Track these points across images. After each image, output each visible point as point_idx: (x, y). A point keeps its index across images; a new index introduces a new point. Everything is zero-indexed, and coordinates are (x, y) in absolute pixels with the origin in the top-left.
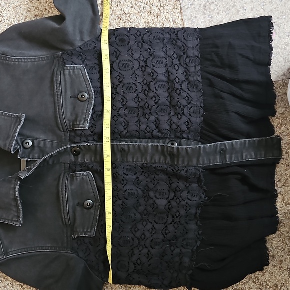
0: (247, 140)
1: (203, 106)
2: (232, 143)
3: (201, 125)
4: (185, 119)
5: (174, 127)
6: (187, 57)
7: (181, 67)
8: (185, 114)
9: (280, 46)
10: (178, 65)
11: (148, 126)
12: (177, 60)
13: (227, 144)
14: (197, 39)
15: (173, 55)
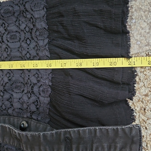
0: (97, 128)
1: (50, 84)
2: (79, 131)
3: (48, 107)
4: (33, 98)
5: (25, 106)
6: (37, 30)
7: (32, 41)
8: (35, 92)
9: (143, 8)
10: (30, 39)
11: (3, 104)
12: (29, 34)
13: (71, 132)
14: (43, 9)
15: (25, 28)
